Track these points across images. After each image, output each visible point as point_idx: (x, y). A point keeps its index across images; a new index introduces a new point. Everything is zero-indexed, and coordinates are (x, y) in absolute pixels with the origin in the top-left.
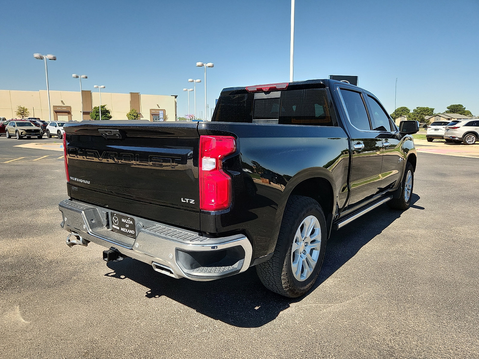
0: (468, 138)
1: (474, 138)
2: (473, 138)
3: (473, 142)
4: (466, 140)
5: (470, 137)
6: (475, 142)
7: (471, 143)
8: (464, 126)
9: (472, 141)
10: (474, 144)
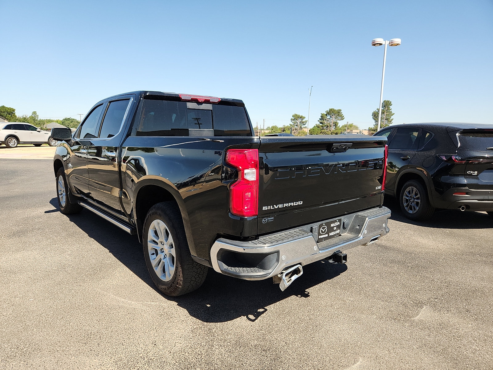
0: (10, 142)
1: (16, 141)
2: (14, 141)
3: (16, 145)
4: (9, 143)
5: (11, 140)
6: (17, 145)
7: (14, 146)
8: (3, 129)
9: (14, 144)
10: (16, 147)
